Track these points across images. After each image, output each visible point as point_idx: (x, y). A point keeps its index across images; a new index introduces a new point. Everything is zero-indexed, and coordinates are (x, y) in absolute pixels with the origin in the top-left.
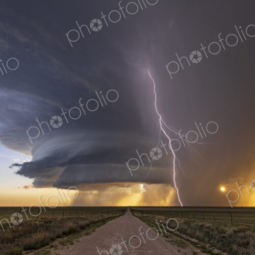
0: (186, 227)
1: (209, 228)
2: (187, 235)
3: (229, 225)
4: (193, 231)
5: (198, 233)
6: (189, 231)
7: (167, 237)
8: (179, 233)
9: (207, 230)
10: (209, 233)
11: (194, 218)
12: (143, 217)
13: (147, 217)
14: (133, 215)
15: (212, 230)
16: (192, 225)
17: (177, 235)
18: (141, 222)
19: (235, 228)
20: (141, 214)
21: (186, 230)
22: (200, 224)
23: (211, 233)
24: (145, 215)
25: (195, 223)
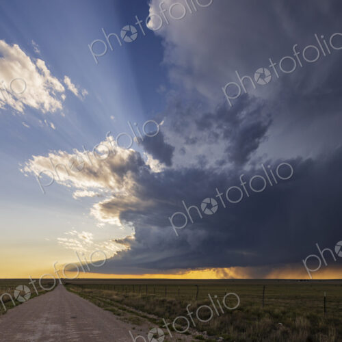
0: (144, 303)
1: (171, 302)
2: (144, 311)
3: (194, 299)
4: (152, 307)
5: (157, 309)
6: (148, 307)
7: (119, 315)
8: (134, 310)
9: (168, 305)
10: (170, 308)
11: (154, 293)
12: (85, 292)
13: (90, 292)
14: (68, 290)
15: (175, 305)
16: (152, 300)
17: (131, 312)
18: (82, 298)
19: (199, 302)
20: (81, 289)
21: (144, 306)
22: (162, 299)
23: (173, 308)
24: (87, 290)
25: (155, 298)
